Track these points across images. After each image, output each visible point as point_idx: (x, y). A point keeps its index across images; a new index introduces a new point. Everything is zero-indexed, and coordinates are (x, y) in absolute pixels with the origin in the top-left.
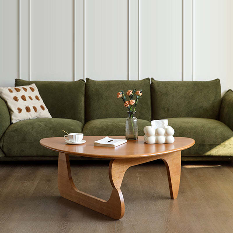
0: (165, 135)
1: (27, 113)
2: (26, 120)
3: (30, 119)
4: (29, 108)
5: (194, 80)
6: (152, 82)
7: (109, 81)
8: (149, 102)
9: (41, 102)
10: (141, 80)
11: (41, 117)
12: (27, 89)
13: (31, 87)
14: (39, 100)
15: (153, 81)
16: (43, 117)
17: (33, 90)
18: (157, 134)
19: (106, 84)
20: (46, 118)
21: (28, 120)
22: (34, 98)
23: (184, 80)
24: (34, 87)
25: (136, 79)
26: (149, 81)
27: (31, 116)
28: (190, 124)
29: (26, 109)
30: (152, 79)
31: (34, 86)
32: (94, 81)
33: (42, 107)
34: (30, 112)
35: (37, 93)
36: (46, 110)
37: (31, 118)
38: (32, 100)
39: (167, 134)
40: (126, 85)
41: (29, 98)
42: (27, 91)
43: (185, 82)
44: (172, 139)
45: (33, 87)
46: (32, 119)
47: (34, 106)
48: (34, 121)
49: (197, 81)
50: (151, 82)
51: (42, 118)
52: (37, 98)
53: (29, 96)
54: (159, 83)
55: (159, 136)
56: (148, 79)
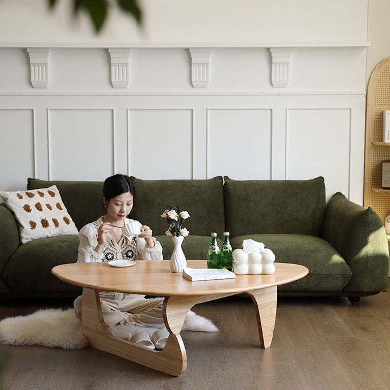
0: (248, 262)
1: (44, 228)
2: (43, 238)
3: (48, 237)
4: (47, 221)
5: (287, 179)
6: (225, 182)
7: (164, 180)
8: (222, 211)
9: (65, 213)
10: (210, 180)
11: (64, 235)
12: (43, 194)
13: (50, 190)
14: (61, 209)
15: (228, 181)
16: (68, 234)
17: (52, 194)
19: (159, 186)
20: (71, 235)
21: (45, 238)
22: (54, 206)
23: (273, 179)
25: (204, 179)
26: (221, 181)
27: (50, 233)
29: (42, 223)
30: (226, 177)
31: (54, 189)
32: (141, 180)
33: (67, 221)
34: (48, 227)
35: (58, 198)
36: (72, 223)
37: (49, 236)
38: (51, 209)
40: (188, 187)
41: (46, 207)
42: (45, 197)
43: (274, 182)
45: (52, 191)
46: (51, 237)
47: (54, 218)
48: (53, 241)
49: (290, 181)
50: (224, 182)
51: (66, 236)
52: (58, 206)
53: (47, 203)
54: (237, 183)
56: (220, 177)
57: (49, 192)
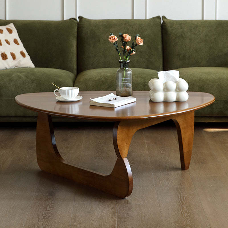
0: (176, 91)
1: (4, 61)
2: (2, 70)
3: (6, 69)
4: (6, 54)
5: (218, 19)
6: (164, 21)
7: (109, 20)
8: (160, 47)
9: (21, 47)
10: (149, 19)
11: (21, 67)
12: (2, 31)
13: (8, 27)
14: (18, 44)
15: (165, 20)
16: (24, 66)
17: (10, 31)
18: (166, 89)
19: (105, 24)
20: (27, 67)
21: (4, 69)
22: (12, 42)
23: (205, 19)
24: (13, 28)
25: (143, 18)
26: (159, 20)
27: (8, 65)
28: (212, 75)
29: (2, 56)
30: (164, 17)
31: (11, 26)
32: (89, 19)
33: (22, 54)
34: (7, 60)
35: (15, 35)
36: (28, 57)
37: (8, 68)
38: (9, 44)
39: (179, 89)
40: (130, 26)
41: (5, 42)
42: (3, 33)
43: (206, 21)
44: (185, 96)
45: (10, 28)
46: (10, 69)
47: (12, 52)
48: (11, 71)
49: (221, 21)
50: (162, 22)
51: (22, 68)
52: (16, 41)
53: (6, 39)
54: (173, 22)
55: (168, 92)
56: (159, 17)
57: (8, 29)
